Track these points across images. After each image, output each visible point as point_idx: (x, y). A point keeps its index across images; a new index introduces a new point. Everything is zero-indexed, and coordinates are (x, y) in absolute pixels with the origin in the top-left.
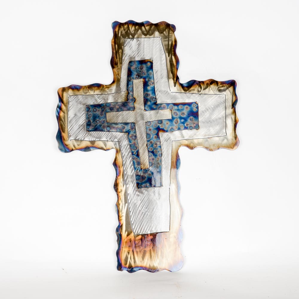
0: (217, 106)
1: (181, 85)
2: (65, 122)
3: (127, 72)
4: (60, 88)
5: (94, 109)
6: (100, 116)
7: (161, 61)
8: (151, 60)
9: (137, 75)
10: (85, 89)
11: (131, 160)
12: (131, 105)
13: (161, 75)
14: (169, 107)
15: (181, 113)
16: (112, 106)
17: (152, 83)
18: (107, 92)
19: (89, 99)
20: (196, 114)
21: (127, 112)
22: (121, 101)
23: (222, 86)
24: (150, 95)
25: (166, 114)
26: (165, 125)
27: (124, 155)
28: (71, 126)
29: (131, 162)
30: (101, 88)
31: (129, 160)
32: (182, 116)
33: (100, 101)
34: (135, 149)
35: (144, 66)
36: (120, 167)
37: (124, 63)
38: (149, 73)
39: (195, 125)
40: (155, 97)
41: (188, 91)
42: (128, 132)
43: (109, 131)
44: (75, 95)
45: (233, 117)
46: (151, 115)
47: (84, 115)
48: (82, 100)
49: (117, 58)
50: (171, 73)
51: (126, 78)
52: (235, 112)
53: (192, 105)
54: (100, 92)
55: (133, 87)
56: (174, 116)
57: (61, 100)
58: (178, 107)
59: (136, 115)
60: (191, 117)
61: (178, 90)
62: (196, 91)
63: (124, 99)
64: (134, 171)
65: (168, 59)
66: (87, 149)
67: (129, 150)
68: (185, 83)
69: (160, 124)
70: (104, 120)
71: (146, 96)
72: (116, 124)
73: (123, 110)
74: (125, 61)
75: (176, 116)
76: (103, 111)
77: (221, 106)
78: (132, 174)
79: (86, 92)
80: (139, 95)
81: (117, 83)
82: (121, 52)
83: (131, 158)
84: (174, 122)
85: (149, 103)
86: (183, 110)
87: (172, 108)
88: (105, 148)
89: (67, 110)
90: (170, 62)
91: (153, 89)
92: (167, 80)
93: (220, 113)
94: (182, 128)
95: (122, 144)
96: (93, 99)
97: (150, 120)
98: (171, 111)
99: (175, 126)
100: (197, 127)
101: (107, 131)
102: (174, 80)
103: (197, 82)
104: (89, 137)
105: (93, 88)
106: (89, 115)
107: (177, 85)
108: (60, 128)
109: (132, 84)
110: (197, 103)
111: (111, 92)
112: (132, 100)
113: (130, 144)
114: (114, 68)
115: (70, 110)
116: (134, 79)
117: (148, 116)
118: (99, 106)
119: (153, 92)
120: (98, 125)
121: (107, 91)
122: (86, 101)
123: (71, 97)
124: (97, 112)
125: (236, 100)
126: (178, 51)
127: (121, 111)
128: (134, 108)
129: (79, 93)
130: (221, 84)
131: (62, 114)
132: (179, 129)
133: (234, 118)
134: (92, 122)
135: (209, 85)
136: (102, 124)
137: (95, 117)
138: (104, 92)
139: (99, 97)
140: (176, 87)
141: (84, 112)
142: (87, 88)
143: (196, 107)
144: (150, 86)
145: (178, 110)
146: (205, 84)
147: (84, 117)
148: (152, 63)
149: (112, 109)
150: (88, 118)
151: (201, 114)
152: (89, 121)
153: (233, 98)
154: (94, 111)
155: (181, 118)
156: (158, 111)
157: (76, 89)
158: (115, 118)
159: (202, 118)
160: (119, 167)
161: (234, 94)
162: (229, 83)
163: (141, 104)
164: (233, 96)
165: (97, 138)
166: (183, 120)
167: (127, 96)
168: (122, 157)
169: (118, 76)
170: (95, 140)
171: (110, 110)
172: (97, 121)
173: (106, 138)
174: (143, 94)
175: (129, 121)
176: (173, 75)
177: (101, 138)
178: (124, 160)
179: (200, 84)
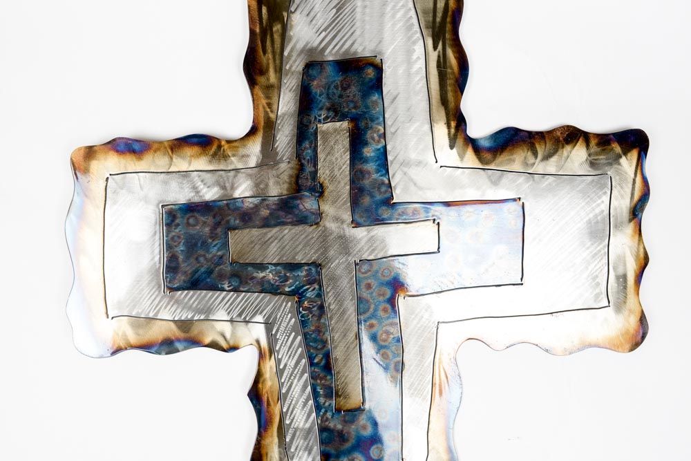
1: (473, 143)
3: (298, 98)
4: (79, 149)
5: (188, 219)
6: (210, 241)
7: (410, 63)
8: (378, 60)
9: (329, 110)
10: (162, 152)
11: (306, 380)
12: (308, 204)
13: (409, 109)
14: (431, 215)
15: (468, 234)
16: (245, 209)
17: (380, 136)
18: (232, 163)
19: (174, 184)
21: (297, 229)
22: (276, 194)
23: (603, 150)
24: (369, 174)
25: (422, 237)
27: (285, 365)
29: (305, 387)
30: (213, 150)
31: (299, 380)
32: (472, 244)
33: (210, 194)
34: (319, 347)
35: (353, 77)
36: (272, 403)
37: (287, 67)
38: (369, 102)
40: (387, 182)
41: (493, 164)
42: (298, 294)
43: (236, 290)
45: (633, 247)
46: (371, 239)
47: (157, 237)
49: (265, 52)
50: (439, 103)
51: (296, 119)
53: (506, 209)
54: (210, 161)
55: (316, 147)
56: (447, 244)
58: (460, 215)
59: (323, 238)
60: (501, 247)
61: (461, 161)
62: (517, 166)
63: (286, 186)
64: (314, 414)
65: (434, 56)
66: (168, 346)
67: (300, 349)
68: (485, 138)
70: (220, 253)
71: (358, 179)
72: (261, 267)
73: (283, 224)
74: (291, 62)
75: (452, 245)
76: (217, 224)
78: (308, 425)
79: (162, 162)
80: (336, 172)
81: (264, 132)
82: (280, 31)
83: (306, 375)
85: (366, 200)
88: (224, 345)
90: (439, 66)
91: (380, 154)
92: (427, 127)
95: (277, 331)
96: (185, 185)
97: (369, 255)
100: (518, 279)
101: (230, 291)
102: (449, 127)
103: (522, 134)
104: (173, 309)
105: (187, 150)
106: (173, 238)
107: (460, 141)
109: (313, 138)
110: (521, 202)
111: (246, 162)
112: (313, 189)
113: (306, 330)
114: (257, 84)
116: (319, 121)
117: (363, 243)
118: (206, 207)
119: (380, 166)
120: (203, 270)
121: (233, 158)
124: (198, 227)
125: (645, 195)
126: (468, 33)
127: (275, 225)
128: (318, 218)
129: (142, 165)
130: (599, 144)
133: (636, 251)
134: (184, 262)
135: (561, 146)
136: (215, 268)
137: (193, 245)
139: (206, 178)
140: (454, 149)
142: (165, 147)
143: (516, 214)
144: (371, 144)
145: (460, 223)
146: (549, 141)
147: (156, 245)
148: (379, 69)
149: (246, 219)
150: (171, 247)
152: (174, 257)
153: (634, 188)
154: (188, 224)
158: (257, 247)
160: (268, 404)
161: (639, 173)
163: (343, 204)
165: (200, 312)
166: (472, 258)
167: (298, 177)
168: (280, 373)
169: (268, 110)
170: (193, 316)
171: (241, 224)
172: (201, 256)
173: (229, 313)
174: (348, 173)
175: (302, 260)
176: (445, 110)
177: (210, 313)
178: (283, 381)
179: (532, 140)
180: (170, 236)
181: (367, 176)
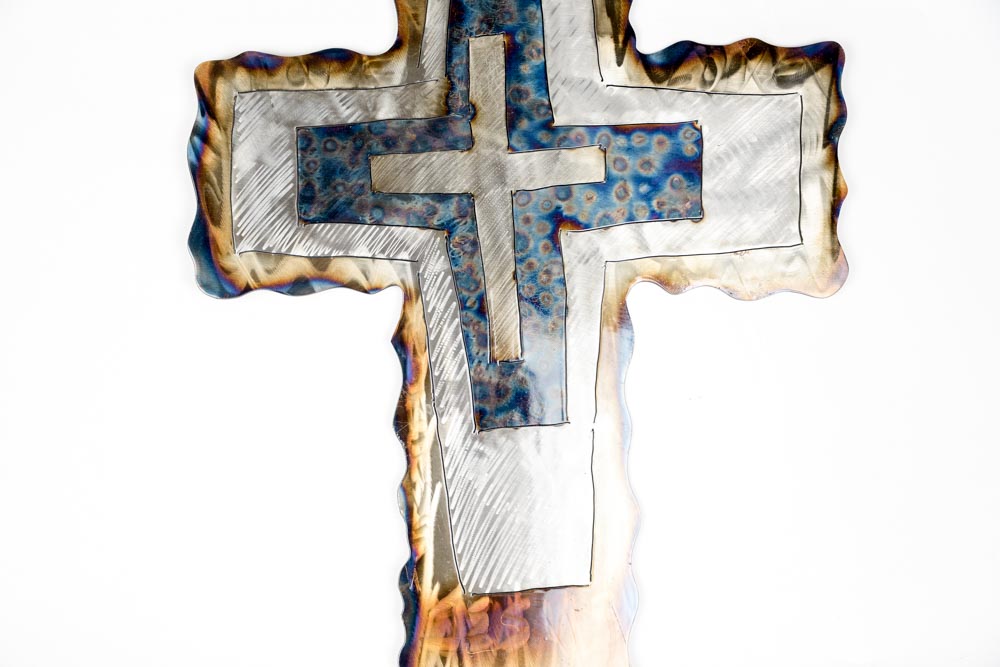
0: (772, 138)
1: (643, 60)
2: (221, 188)
3: (447, 9)
4: (204, 64)
5: (325, 143)
6: (350, 168)
9: (482, 22)
10: (296, 68)
11: (457, 326)
12: (460, 128)
13: (571, 21)
14: (596, 140)
15: (639, 161)
16: (390, 132)
17: (539, 51)
18: (375, 81)
19: (310, 104)
20: (694, 165)
21: (447, 155)
22: (423, 116)
23: (792, 66)
24: (527, 94)
25: (586, 164)
26: (579, 203)
27: (434, 309)
28: (243, 202)
29: (455, 334)
30: (353, 66)
31: (449, 326)
32: (644, 173)
33: (349, 114)
34: (472, 288)
36: (419, 354)
38: (526, 14)
39: (688, 205)
40: (547, 102)
41: (666, 82)
42: (448, 228)
43: (378, 223)
44: (258, 90)
45: (828, 177)
46: (530, 168)
47: (290, 163)
48: (285, 109)
50: (605, 14)
51: (445, 32)
52: (834, 159)
53: (681, 133)
54: (350, 79)
55: (468, 63)
56: (615, 172)
57: (207, 106)
58: (629, 140)
59: (476, 165)
60: (677, 177)
61: (630, 78)
62: (694, 84)
63: (434, 106)
64: (466, 365)
66: (299, 286)
67: (451, 291)
68: (657, 54)
69: (563, 200)
70: (361, 182)
71: (515, 99)
72: (407, 197)
73: (432, 149)
75: (620, 174)
76: (358, 150)
77: (783, 138)
78: (459, 378)
79: (298, 79)
80: (491, 93)
81: (410, 47)
83: (457, 320)
84: (613, 194)
85: (525, 124)
86: (646, 149)
87: (608, 144)
88: (364, 283)
89: (227, 143)
91: (539, 71)
92: (591, 41)
93: (780, 163)
94: (643, 215)
95: (424, 270)
96: (323, 106)
97: (527, 185)
98: (602, 154)
99: (617, 208)
100: (697, 213)
101: (372, 224)
102: (616, 41)
103: (699, 48)
104: (309, 244)
105: (325, 66)
106: (308, 165)
107: (628, 59)
108: (204, 208)
109: (464, 53)
110: (698, 126)
111: (390, 80)
112: (464, 111)
113: (455, 269)
115: (240, 143)
116: (471, 35)
117: (520, 170)
118: (344, 131)
119: (540, 85)
120: (341, 200)
121: (375, 76)
122: (296, 112)
123: (242, 98)
124: (336, 153)
125: (842, 117)
127: (423, 151)
128: (470, 143)
129: (274, 83)
130: (787, 58)
131: (209, 158)
132: (631, 219)
133: (832, 181)
134: (320, 191)
135: (743, 62)
136: (355, 198)
137: (330, 173)
138: (363, 83)
139: (345, 98)
140: (622, 66)
141: (289, 152)
142: (300, 63)
143: (694, 139)
144: (530, 60)
145: (629, 150)
146: (729, 57)
147: (290, 172)
149: (390, 144)
150: (306, 174)
151: (712, 164)
152: (309, 186)
153: (828, 109)
154: (326, 149)
155: (639, 180)
156: (557, 151)
157: (261, 68)
158: (402, 175)
159: (716, 181)
160: (415, 353)
161: (833, 93)
162: (817, 55)
163: (497, 128)
164: (829, 100)
165: (337, 247)
166: (644, 188)
167: (447, 96)
168: (426, 318)
169: (415, 22)
170: (331, 252)
171: (384, 149)
172: (339, 184)
173: (370, 249)
174: (503, 92)
175: (453, 189)
176: (612, 21)
177: (348, 250)
178: (431, 326)
179: (711, 56)
180: (305, 161)
181: (524, 96)
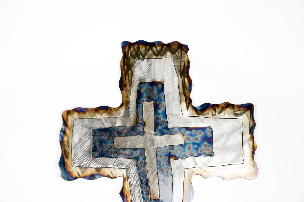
0: (234, 131)
1: (195, 108)
2: (69, 148)
3: (136, 94)
4: (65, 111)
5: (100, 134)
6: (107, 141)
7: (173, 82)
8: (163, 82)
9: (147, 98)
10: (92, 112)
11: (140, 189)
12: (140, 129)
13: (173, 97)
14: (181, 132)
15: (194, 138)
16: (119, 130)
17: (164, 106)
18: (115, 115)
19: (96, 122)
20: (210, 139)
21: (136, 137)
22: (129, 125)
23: (239, 110)
24: (160, 118)
25: (178, 139)
26: (176, 151)
27: (133, 183)
28: (75, 152)
29: (139, 191)
30: (109, 111)
31: (137, 189)
32: (195, 142)
33: (107, 125)
34: (144, 177)
35: (155, 88)
36: (128, 197)
37: (133, 84)
38: (160, 95)
39: (209, 151)
40: (166, 121)
41: (202, 115)
42: (137, 159)
43: (116, 157)
44: (80, 118)
45: (251, 143)
46: (161, 140)
47: (90, 140)
48: (88, 124)
49: (126, 80)
50: (183, 95)
51: (136, 101)
52: (252, 137)
53: (206, 130)
54: (108, 115)
55: (143, 110)
56: (187, 142)
57: (65, 123)
58: (191, 132)
59: (145, 140)
60: (205, 143)
61: (191, 114)
62: (210, 115)
63: (133, 122)
64: (142, 201)
65: (181, 80)
66: (92, 177)
67: (138, 178)
68: (199, 107)
69: (171, 150)
70: (111, 145)
71: (157, 120)
72: (124, 149)
73: (132, 135)
74: (134, 83)
75: (188, 142)
76: (110, 135)
77: (237, 131)
79: (92, 115)
80: (149, 118)
81: (126, 105)
82: (131, 73)
83: (140, 187)
84: (187, 148)
85: (160, 127)
86: (196, 135)
87: (185, 133)
88: (111, 176)
89: (71, 134)
90: (182, 83)
91: (164, 112)
92: (179, 103)
93: (236, 139)
94: (196, 154)
95: (130, 171)
96: (100, 123)
97: (161, 145)
98: (183, 136)
99: (188, 152)
100: (212, 154)
101: (114, 158)
102: (186, 103)
103: (211, 105)
104: (95, 164)
105: (101, 111)
106: (95, 140)
107: (190, 108)
108: (64, 153)
109: (142, 107)
110: (211, 128)
111: (120, 115)
112: (142, 124)
113: (139, 171)
114: (123, 90)
115: (75, 134)
116: (144, 101)
117: (158, 141)
118: (106, 130)
119: (164, 116)
120: (105, 151)
121: (115, 114)
122: (92, 125)
123: (76, 121)
124: (103, 136)
125: (254, 125)
126: (191, 73)
127: (129, 136)
128: (143, 133)
129: (85, 116)
130: (237, 108)
131: (66, 139)
132: (192, 156)
133: (252, 144)
134: (99, 148)
135: (224, 109)
136: (109, 150)
137: (101, 142)
138: (112, 116)
139: (106, 120)
140: (188, 110)
141: (89, 136)
142: (93, 110)
143: (210, 131)
144: (161, 109)
145: (191, 135)
146: (220, 108)
147: (89, 142)
148: (163, 85)
149: (120, 134)
150: (94, 143)
151: (216, 139)
152: (95, 146)
153: (250, 123)
154: (100, 135)
155: (194, 144)
156: (170, 135)
157: (81, 112)
158: (123, 143)
159: (217, 144)
161: (251, 118)
162: (246, 107)
163: (152, 129)
164: (250, 120)
165: (103, 165)
166: (196, 146)
167: (137, 119)
168: (130, 186)
169: (127, 98)
170: (101, 166)
171: (118, 135)
172: (104, 146)
173: (113, 165)
174: (153, 118)
175: (138, 147)
176: (185, 97)
177: (107, 165)
178: (132, 189)
179: (215, 107)
180: (94, 139)
181: (159, 119)
